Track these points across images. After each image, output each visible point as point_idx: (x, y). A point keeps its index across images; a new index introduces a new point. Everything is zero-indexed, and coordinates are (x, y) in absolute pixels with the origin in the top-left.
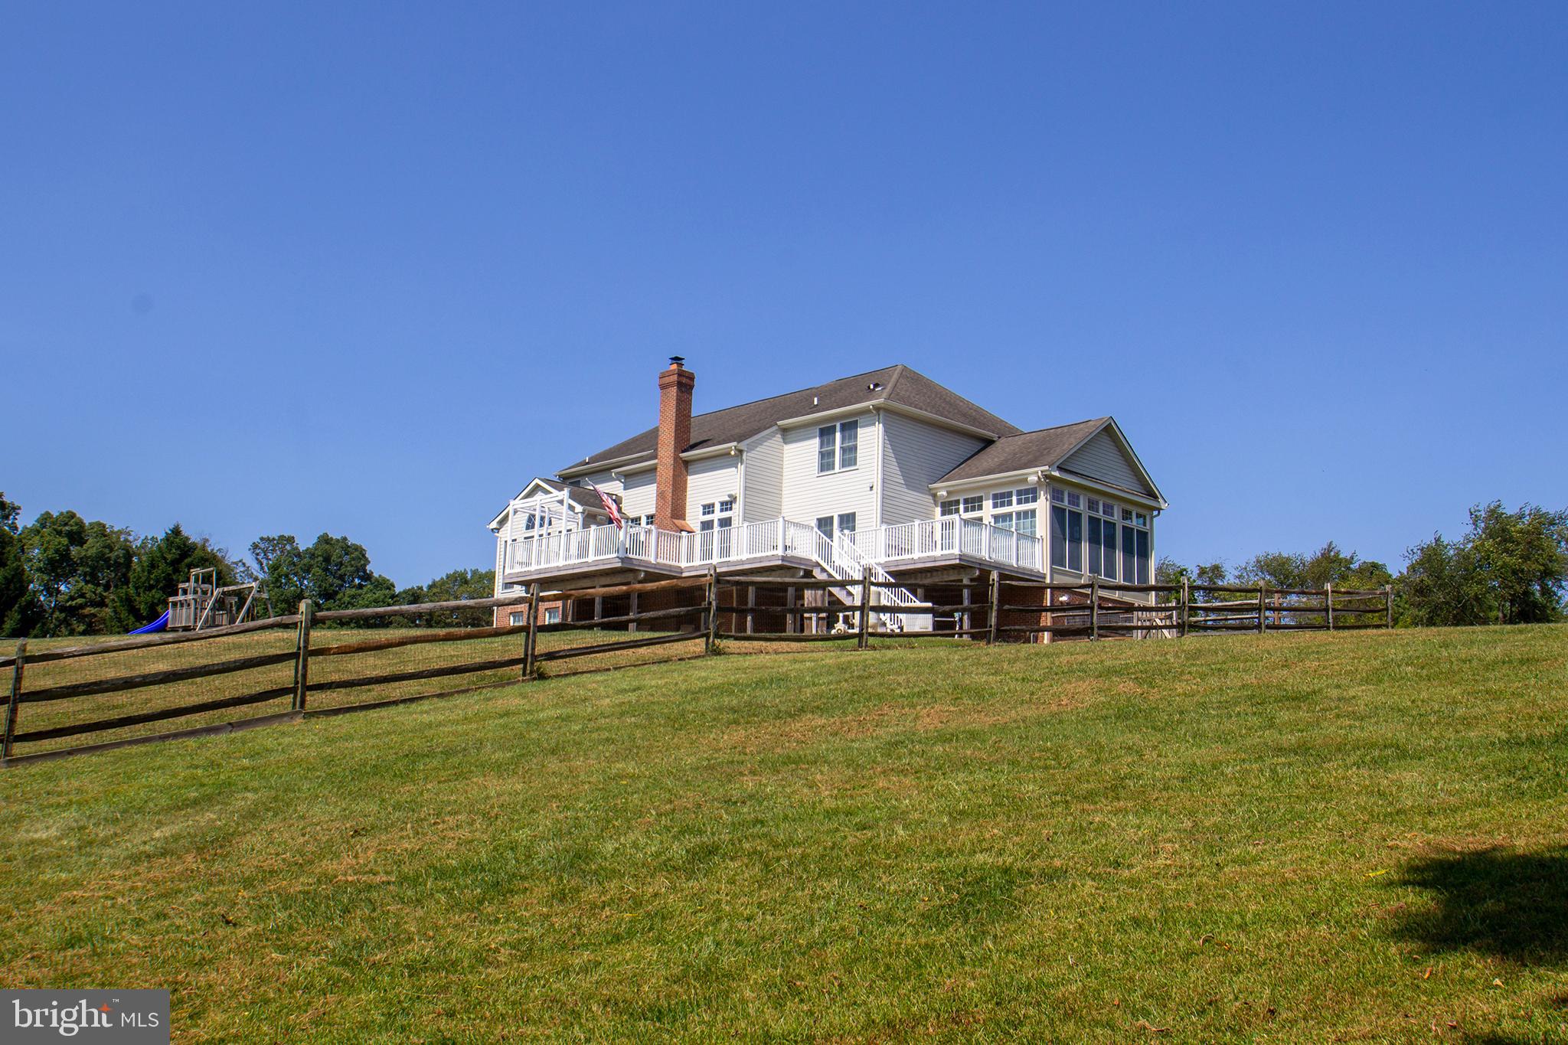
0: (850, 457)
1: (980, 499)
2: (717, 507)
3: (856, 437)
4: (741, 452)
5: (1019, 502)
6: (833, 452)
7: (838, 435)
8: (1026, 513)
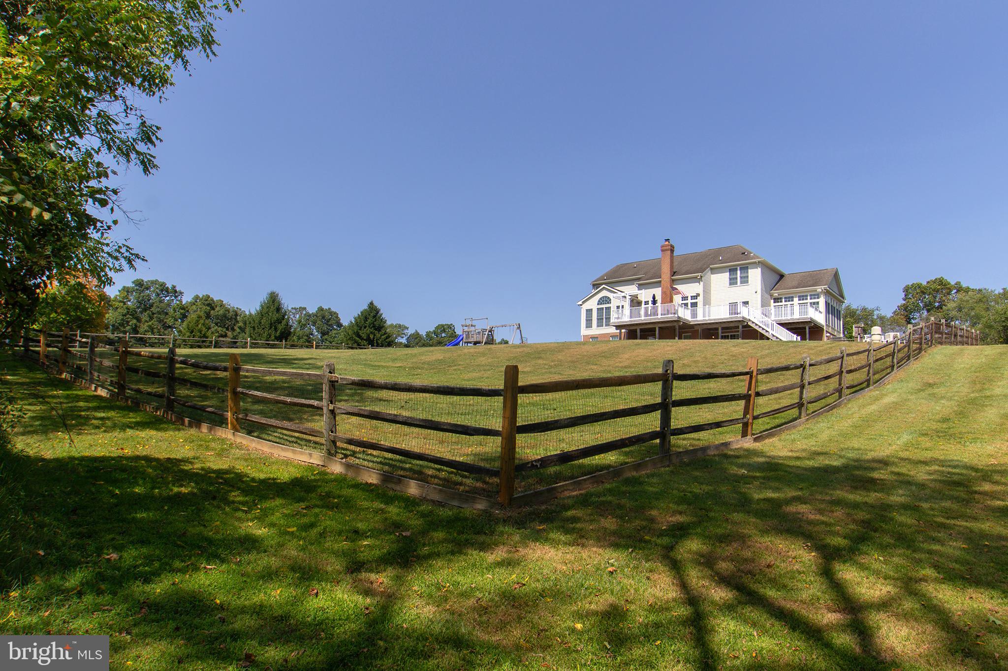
0: (745, 280)
1: (793, 297)
2: (689, 298)
3: (748, 272)
4: (701, 277)
5: (811, 299)
6: (737, 278)
7: (739, 272)
8: (814, 303)
